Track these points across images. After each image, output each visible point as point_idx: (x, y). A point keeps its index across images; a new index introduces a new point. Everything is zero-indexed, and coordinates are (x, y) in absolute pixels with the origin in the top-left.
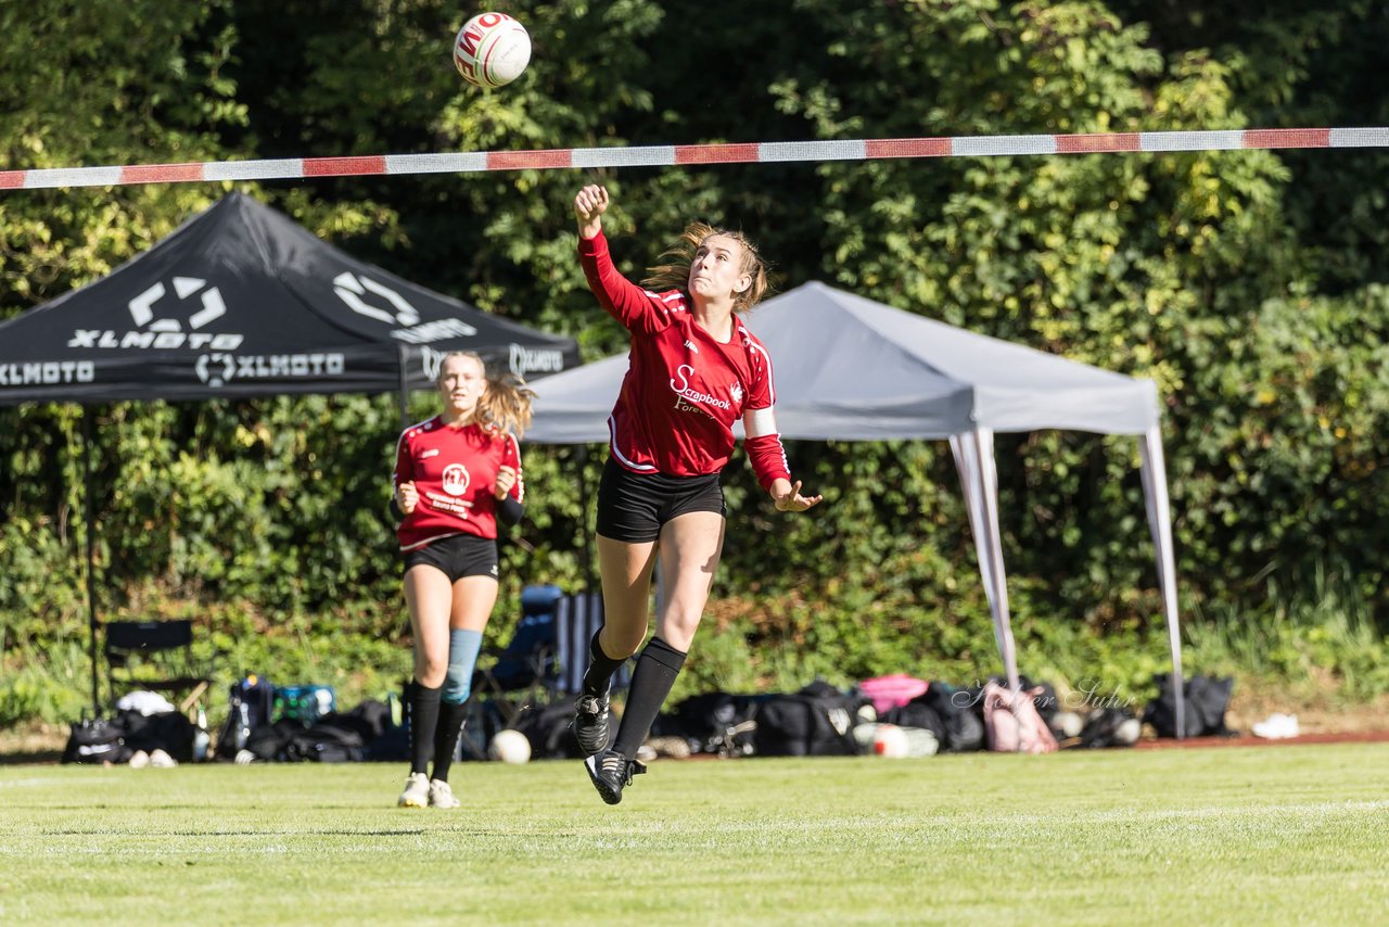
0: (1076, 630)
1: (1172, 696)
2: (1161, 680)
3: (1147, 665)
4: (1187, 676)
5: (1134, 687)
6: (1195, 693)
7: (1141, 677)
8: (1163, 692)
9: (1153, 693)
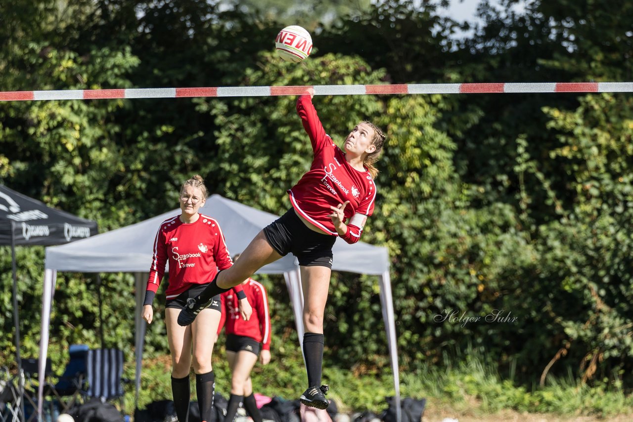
0: (345, 375)
1: (395, 407)
2: (389, 400)
3: (382, 393)
4: (402, 398)
5: (375, 403)
6: (406, 407)
7: (379, 398)
8: (390, 406)
9: (385, 406)
